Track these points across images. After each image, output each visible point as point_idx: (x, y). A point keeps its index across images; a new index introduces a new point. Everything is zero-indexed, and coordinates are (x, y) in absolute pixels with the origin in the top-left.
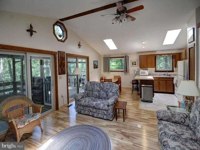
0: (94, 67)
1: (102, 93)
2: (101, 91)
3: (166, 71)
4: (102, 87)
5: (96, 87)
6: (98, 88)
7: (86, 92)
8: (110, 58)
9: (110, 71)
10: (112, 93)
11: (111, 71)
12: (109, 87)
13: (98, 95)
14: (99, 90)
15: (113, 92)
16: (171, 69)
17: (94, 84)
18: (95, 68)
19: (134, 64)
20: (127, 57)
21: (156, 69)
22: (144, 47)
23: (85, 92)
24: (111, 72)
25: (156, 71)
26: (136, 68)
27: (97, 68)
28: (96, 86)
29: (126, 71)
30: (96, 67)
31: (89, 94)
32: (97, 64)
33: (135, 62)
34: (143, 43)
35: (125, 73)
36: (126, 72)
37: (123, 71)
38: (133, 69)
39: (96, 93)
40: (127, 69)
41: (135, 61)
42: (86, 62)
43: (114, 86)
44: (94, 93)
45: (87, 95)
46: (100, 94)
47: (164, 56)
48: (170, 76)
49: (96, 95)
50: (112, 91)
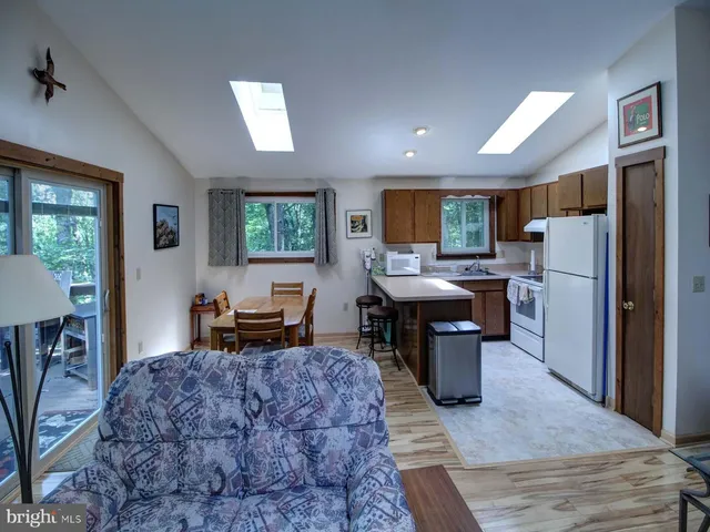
0: (156, 241)
1: (267, 439)
2: (261, 426)
3: (472, 256)
4: (265, 393)
5: (209, 402)
6: (232, 410)
7: (118, 459)
8: (248, 194)
9: (245, 260)
10: (351, 427)
11: (251, 261)
12: (322, 387)
13: (230, 466)
14: (234, 426)
15: (354, 419)
16: (485, 248)
17: (191, 383)
18: (164, 247)
19: (359, 224)
20: (330, 197)
21: (439, 248)
22: (410, 155)
23: (107, 460)
24: (252, 267)
25: (440, 257)
26: (369, 243)
27: (173, 243)
28: (207, 392)
29: (326, 256)
30: (165, 238)
31: (151, 475)
32: (171, 224)
33: (365, 217)
34: (421, 132)
35: (319, 265)
36: (328, 260)
37: (309, 260)
38: (354, 248)
39: (218, 453)
40: (331, 251)
41: (363, 213)
42: (102, 211)
43: (359, 373)
44: (190, 459)
45: (129, 485)
46: (249, 456)
47: (470, 197)
48: (488, 274)
49: (219, 470)
50: (347, 416)
